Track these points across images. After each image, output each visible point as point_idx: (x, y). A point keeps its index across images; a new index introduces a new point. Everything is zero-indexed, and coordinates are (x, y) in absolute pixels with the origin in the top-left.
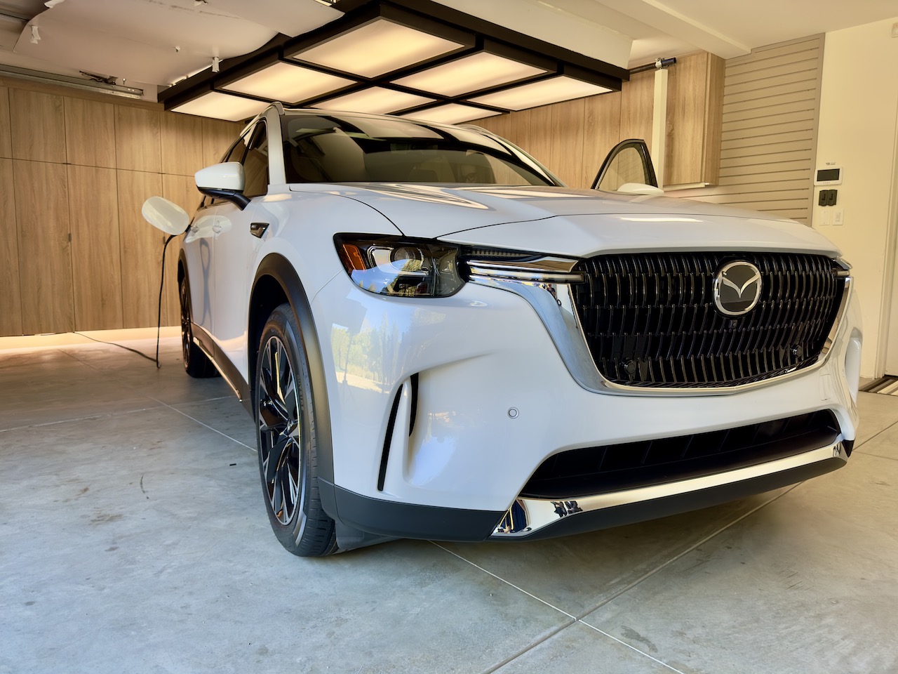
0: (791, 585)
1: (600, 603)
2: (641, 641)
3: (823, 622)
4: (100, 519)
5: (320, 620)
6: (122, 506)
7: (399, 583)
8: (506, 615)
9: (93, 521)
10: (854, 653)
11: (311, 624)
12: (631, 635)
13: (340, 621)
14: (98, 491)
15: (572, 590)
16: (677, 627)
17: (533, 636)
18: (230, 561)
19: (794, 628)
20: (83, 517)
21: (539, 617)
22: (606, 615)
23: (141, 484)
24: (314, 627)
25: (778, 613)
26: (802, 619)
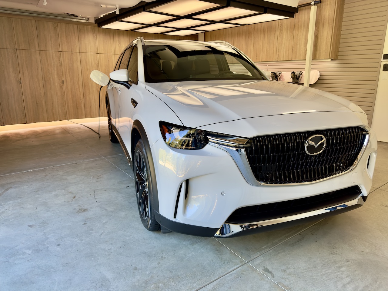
0: (333, 252)
1: (257, 256)
2: (269, 273)
3: (341, 269)
4: (80, 210)
5: (155, 257)
6: (87, 205)
7: (184, 243)
8: (222, 259)
9: (78, 211)
10: (348, 283)
11: (152, 259)
12: (266, 270)
13: (163, 258)
14: (79, 198)
15: (247, 250)
16: (284, 268)
17: (230, 268)
18: (125, 231)
19: (329, 271)
20: (74, 209)
21: (233, 260)
22: (258, 261)
23: (94, 195)
24: (153, 260)
25: (324, 264)
26: (333, 268)
